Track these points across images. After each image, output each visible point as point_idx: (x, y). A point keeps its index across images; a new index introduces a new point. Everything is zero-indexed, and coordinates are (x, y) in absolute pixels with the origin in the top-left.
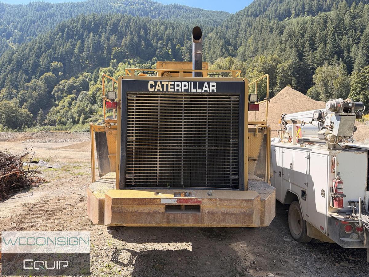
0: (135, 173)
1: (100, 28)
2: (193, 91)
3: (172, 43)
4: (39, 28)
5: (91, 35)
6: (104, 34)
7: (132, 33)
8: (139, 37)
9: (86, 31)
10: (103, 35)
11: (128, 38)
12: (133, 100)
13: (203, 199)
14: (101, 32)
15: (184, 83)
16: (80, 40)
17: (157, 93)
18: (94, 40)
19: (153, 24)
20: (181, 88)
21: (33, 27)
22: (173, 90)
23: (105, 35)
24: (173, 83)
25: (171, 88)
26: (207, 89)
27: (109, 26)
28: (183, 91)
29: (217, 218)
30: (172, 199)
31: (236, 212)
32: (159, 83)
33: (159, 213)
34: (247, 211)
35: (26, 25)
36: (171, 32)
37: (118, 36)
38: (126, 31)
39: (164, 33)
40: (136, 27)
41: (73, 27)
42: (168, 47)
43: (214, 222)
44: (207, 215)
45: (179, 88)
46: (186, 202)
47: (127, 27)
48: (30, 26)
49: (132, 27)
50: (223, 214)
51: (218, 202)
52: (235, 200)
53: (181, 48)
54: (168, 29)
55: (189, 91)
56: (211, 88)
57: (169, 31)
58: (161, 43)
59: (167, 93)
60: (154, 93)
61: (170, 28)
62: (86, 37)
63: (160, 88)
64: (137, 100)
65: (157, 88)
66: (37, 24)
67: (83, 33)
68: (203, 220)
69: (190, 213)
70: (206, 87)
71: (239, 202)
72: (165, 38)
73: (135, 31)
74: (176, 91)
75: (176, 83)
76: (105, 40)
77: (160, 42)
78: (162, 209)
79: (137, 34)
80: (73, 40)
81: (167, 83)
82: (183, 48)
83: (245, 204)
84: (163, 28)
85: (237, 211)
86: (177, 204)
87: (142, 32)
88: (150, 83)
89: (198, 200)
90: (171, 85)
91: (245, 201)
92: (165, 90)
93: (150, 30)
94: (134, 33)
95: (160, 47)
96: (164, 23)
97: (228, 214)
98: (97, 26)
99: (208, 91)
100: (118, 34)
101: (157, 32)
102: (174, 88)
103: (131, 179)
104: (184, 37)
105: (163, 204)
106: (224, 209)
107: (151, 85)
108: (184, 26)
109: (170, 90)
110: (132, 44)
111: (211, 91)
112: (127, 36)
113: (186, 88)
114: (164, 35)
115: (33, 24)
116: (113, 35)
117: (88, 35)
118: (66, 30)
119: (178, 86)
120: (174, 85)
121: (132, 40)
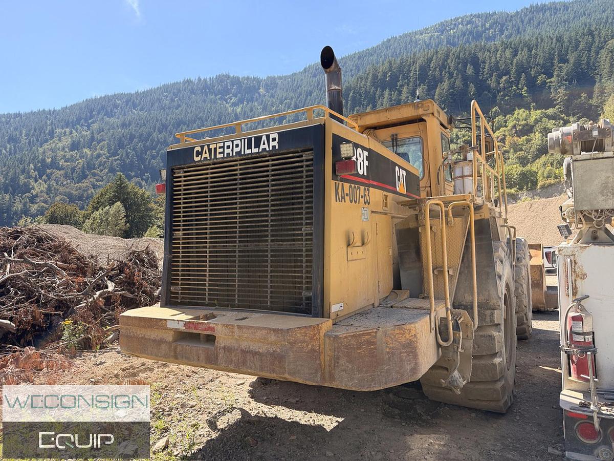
0: (182, 284)
1: (400, 79)
2: (248, 151)
3: (528, 77)
4: (317, 100)
5: (387, 93)
6: (406, 87)
7: (451, 76)
8: (465, 79)
9: (379, 89)
10: (405, 89)
11: (446, 85)
12: (180, 177)
13: (216, 324)
14: (402, 86)
15: (235, 143)
16: (371, 105)
17: (204, 162)
18: (391, 101)
19: (489, 51)
20: (232, 150)
21: (310, 100)
22: (222, 156)
23: (408, 88)
24: (222, 145)
25: (220, 153)
26: (266, 146)
27: (414, 74)
28: (234, 154)
29: (234, 358)
30: (180, 322)
31: (261, 351)
32: (206, 147)
33: (166, 342)
34: (278, 350)
35: (301, 99)
36: (525, 57)
37: (428, 86)
38: (441, 74)
39: (512, 62)
40: (459, 64)
41: (361, 87)
42: (520, 85)
43: (231, 364)
44: (222, 351)
45: (229, 151)
46: (195, 328)
47: (443, 67)
48: (306, 100)
49: (452, 65)
50: (244, 352)
51: (236, 329)
52: (259, 328)
53: (549, 80)
54: (520, 52)
55: (243, 153)
56: (272, 144)
57: (522, 56)
58: (505, 80)
59: (215, 161)
60: (201, 163)
61: (522, 50)
62: (379, 99)
63: (207, 155)
64: (185, 177)
65: (204, 156)
66: (314, 94)
67: (375, 93)
68: (217, 359)
69: (201, 346)
70: (264, 144)
71: (264, 332)
72: (514, 70)
73: (458, 71)
74: (225, 156)
75: (227, 144)
76: (408, 97)
77: (504, 78)
78: (169, 337)
79: (460, 76)
80: (360, 107)
81: (215, 146)
82: (553, 79)
83: (273, 338)
84: (508, 53)
85: (263, 349)
86: (185, 331)
87: (470, 70)
88: (196, 149)
89: (210, 325)
90: (220, 148)
91: (274, 332)
92: (213, 157)
93: (484, 62)
94: (455, 75)
95: (504, 88)
96: (511, 45)
97: (250, 353)
98: (395, 78)
99: (267, 149)
100: (428, 82)
101: (498, 62)
102: (223, 153)
103: (177, 293)
104: (552, 59)
105: (171, 329)
106: (246, 343)
107: (197, 151)
108: (552, 39)
109: (219, 156)
110: (452, 94)
111: (271, 149)
112: (443, 83)
113: (238, 149)
114: (512, 65)
115: (309, 97)
116: (420, 85)
117: (382, 95)
118: (351, 94)
119: (228, 147)
120: (223, 147)
121: (452, 86)
